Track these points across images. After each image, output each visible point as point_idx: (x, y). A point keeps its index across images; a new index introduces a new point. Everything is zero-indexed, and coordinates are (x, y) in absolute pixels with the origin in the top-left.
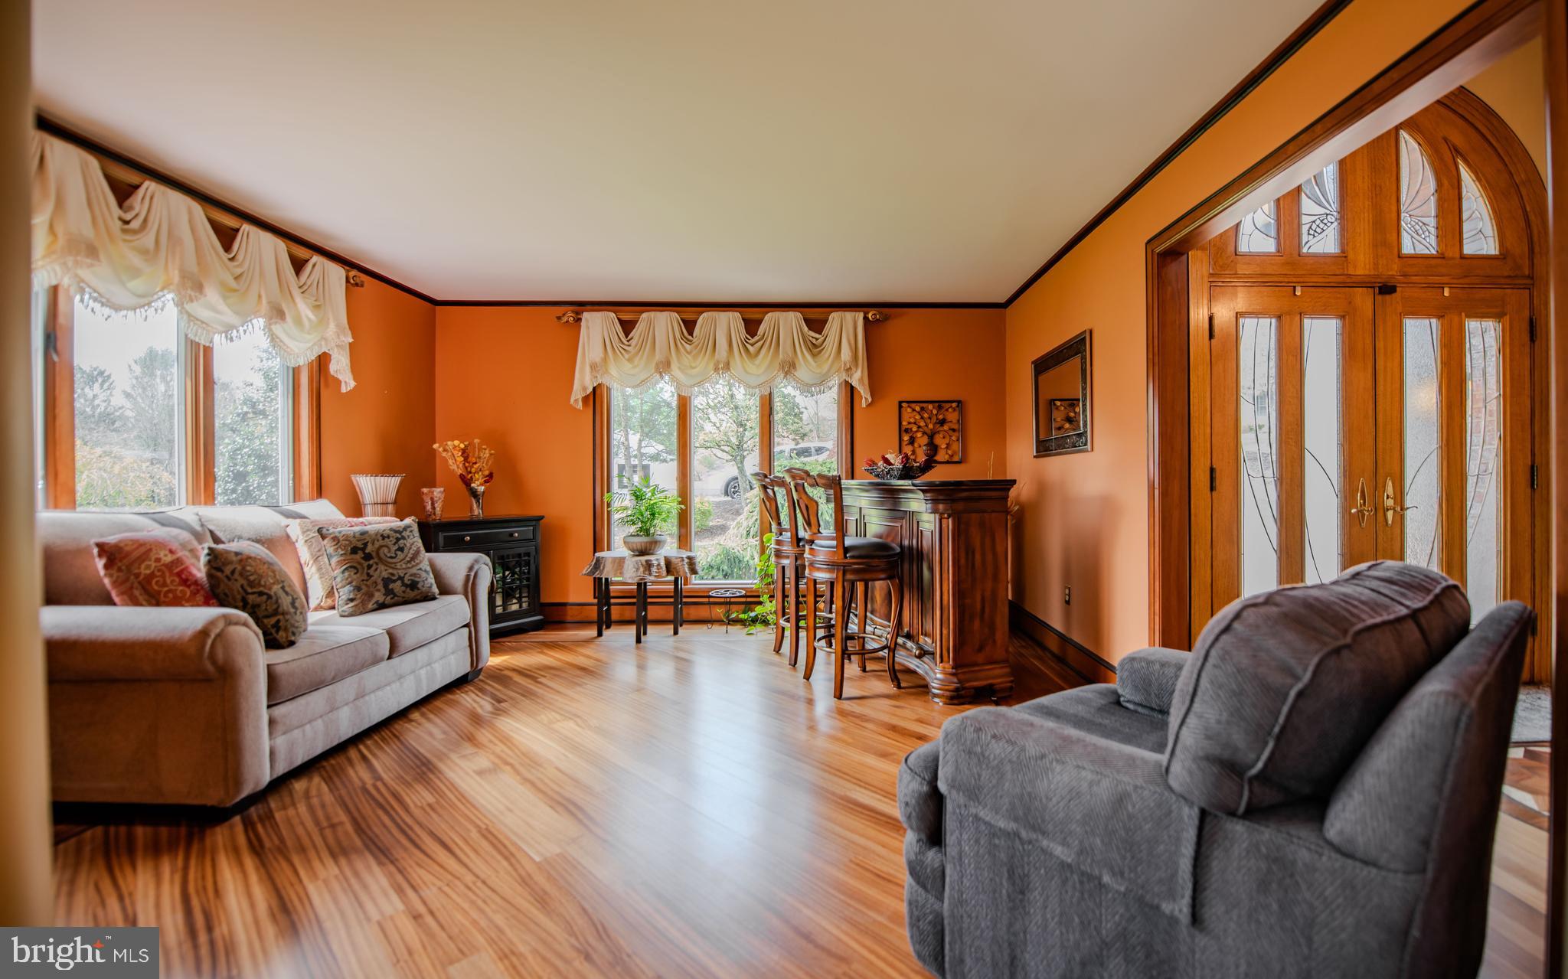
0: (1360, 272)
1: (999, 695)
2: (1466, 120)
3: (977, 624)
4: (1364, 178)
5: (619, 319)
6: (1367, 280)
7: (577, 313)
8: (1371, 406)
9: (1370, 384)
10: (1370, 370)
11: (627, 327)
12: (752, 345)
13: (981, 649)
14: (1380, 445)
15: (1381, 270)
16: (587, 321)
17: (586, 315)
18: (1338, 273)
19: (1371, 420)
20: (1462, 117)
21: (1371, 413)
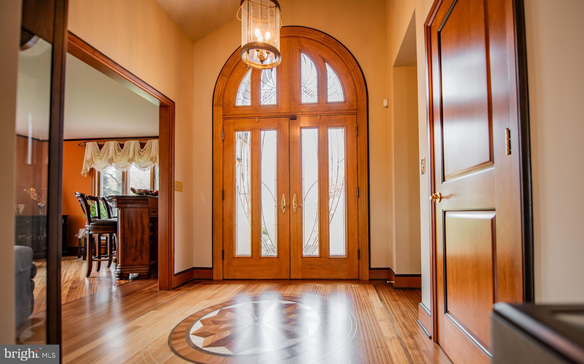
0: (283, 111)
1: (141, 277)
2: (329, 47)
3: (133, 250)
4: (285, 74)
5: (98, 144)
6: (287, 114)
7: (85, 143)
8: (288, 165)
9: (288, 156)
10: (287, 150)
11: (101, 147)
12: (142, 152)
13: (135, 260)
14: (291, 180)
15: (292, 110)
16: (88, 145)
17: (87, 144)
18: (275, 112)
19: (288, 170)
20: (327, 46)
21: (288, 167)
